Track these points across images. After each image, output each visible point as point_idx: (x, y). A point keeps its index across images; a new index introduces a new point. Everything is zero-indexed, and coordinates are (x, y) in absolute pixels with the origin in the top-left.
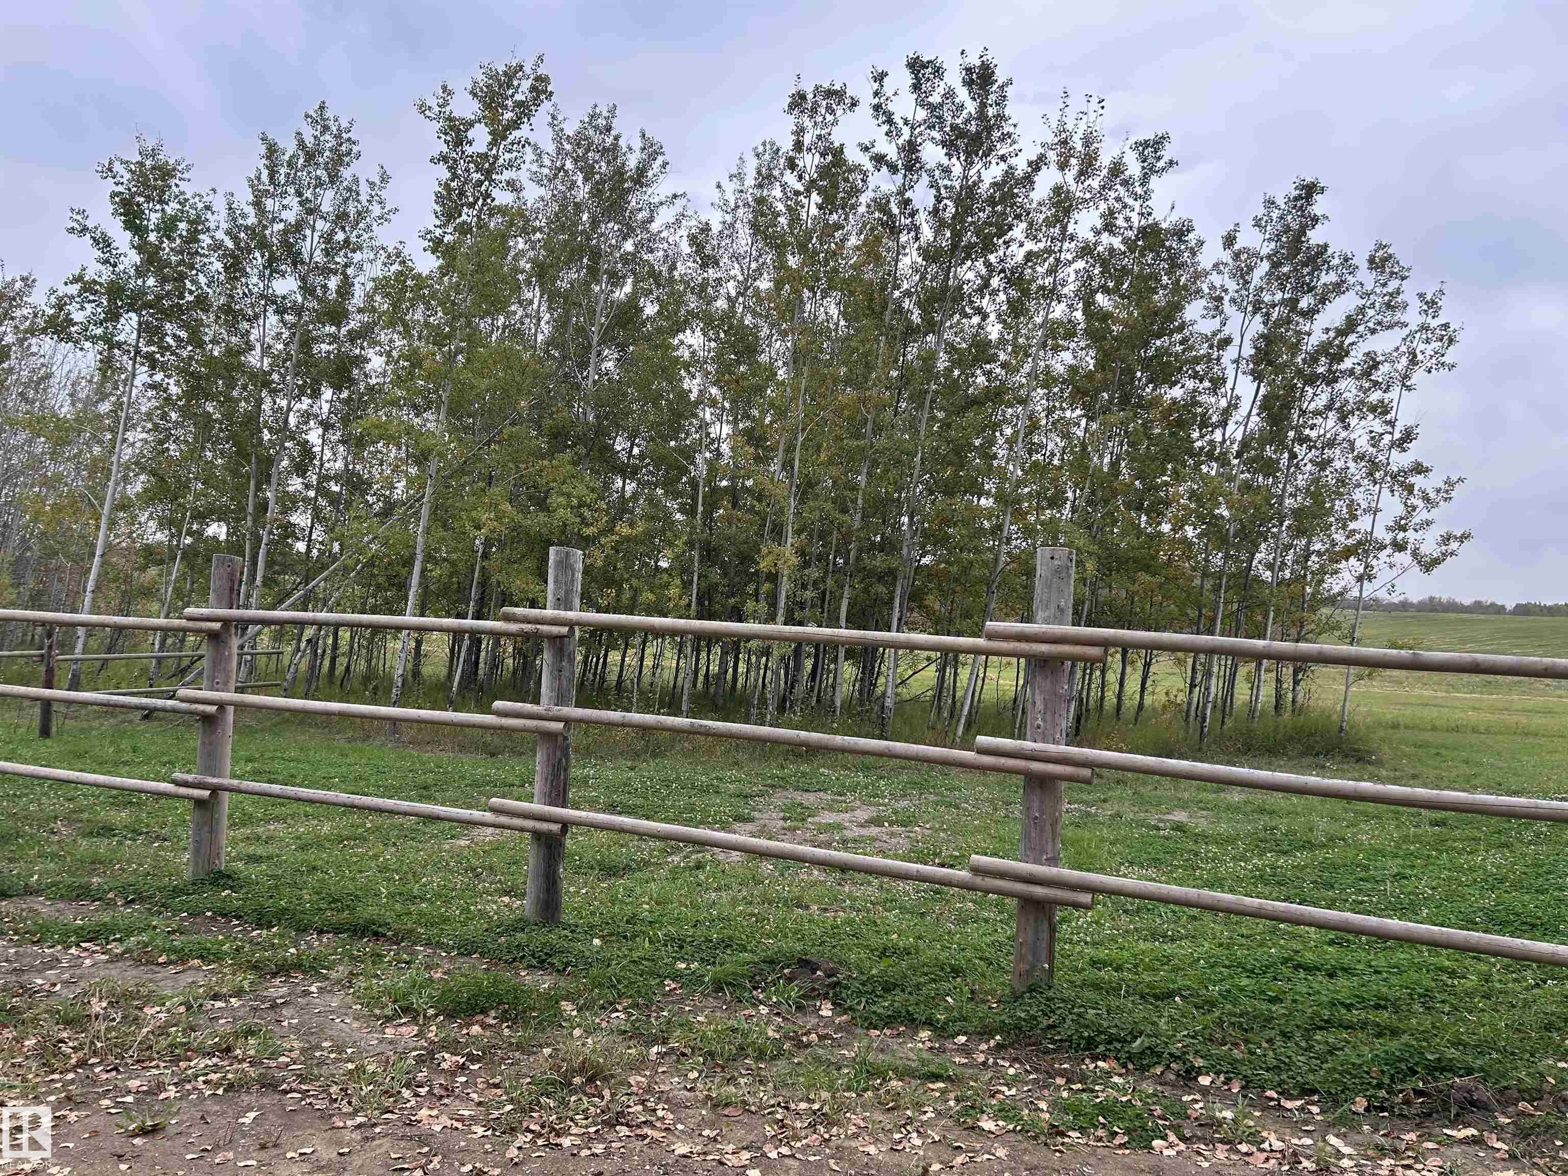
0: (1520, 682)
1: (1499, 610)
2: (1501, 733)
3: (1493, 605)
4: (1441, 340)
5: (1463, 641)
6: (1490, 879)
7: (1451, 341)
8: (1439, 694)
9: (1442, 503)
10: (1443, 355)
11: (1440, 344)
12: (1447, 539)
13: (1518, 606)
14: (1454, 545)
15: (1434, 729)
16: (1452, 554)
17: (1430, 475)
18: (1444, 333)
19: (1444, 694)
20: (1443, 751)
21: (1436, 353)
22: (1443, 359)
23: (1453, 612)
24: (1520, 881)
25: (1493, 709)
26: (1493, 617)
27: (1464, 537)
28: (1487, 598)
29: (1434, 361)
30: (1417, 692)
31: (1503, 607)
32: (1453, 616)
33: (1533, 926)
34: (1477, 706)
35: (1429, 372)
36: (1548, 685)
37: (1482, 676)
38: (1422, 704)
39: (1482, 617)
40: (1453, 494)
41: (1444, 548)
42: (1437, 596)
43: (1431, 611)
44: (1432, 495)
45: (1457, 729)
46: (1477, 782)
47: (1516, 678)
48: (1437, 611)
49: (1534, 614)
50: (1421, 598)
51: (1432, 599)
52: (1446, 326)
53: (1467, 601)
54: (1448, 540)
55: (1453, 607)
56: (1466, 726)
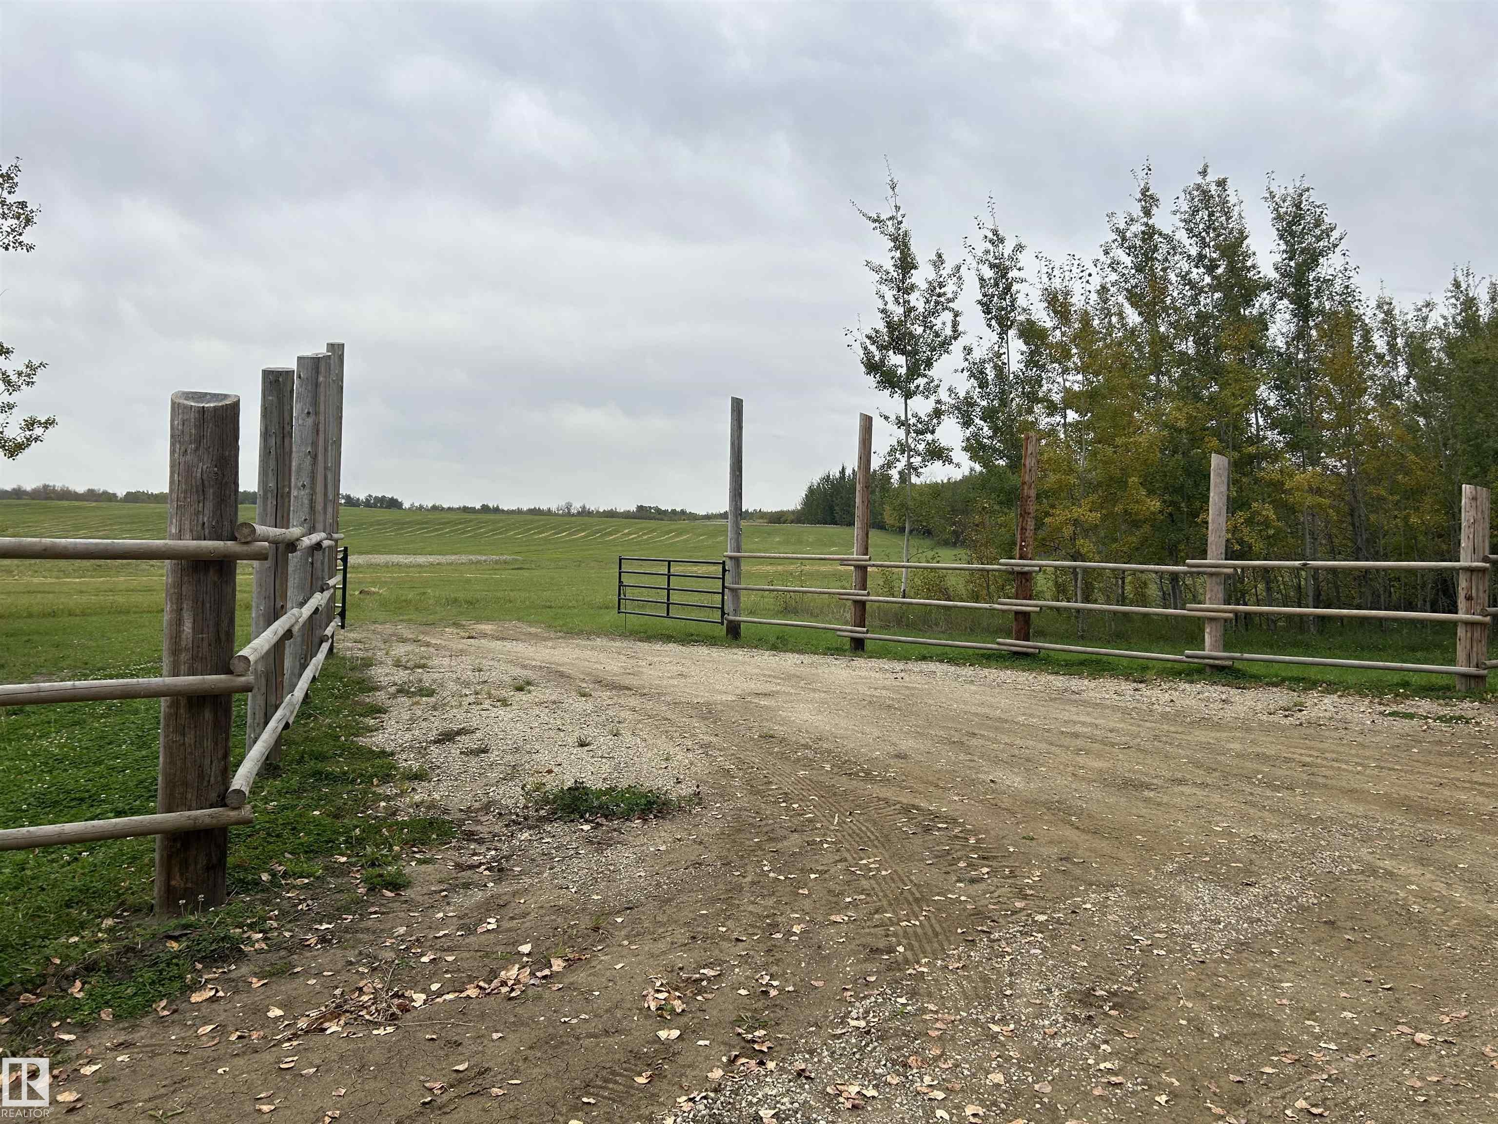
0: (129, 564)
1: (109, 497)
2: (95, 614)
3: (105, 493)
4: (18, 218)
5: (77, 528)
6: (50, 762)
7: (28, 221)
8: (49, 580)
9: (24, 387)
10: (20, 234)
11: (16, 221)
12: (30, 424)
13: (128, 494)
14: (38, 431)
15: (30, 616)
16: (36, 439)
17: (12, 356)
18: (21, 211)
19: (53, 580)
20: (35, 638)
21: (13, 230)
22: (21, 238)
23: (67, 500)
24: (80, 757)
25: (98, 592)
26: (104, 504)
27: (49, 423)
28: (100, 486)
29: (11, 237)
30: (26, 579)
31: (114, 495)
32: (65, 503)
33: (82, 800)
34: (84, 589)
35: (7, 249)
36: (152, 566)
37: (92, 561)
38: (29, 592)
39: (94, 504)
40: (35, 379)
41: (28, 433)
42: (51, 484)
43: (47, 499)
44: (14, 378)
45: (53, 614)
46: (64, 664)
47: (125, 561)
48: (51, 498)
49: (143, 501)
50: (34, 486)
51: (46, 487)
52: (23, 205)
53: (81, 489)
54: (33, 425)
55: (67, 495)
56: (62, 610)
